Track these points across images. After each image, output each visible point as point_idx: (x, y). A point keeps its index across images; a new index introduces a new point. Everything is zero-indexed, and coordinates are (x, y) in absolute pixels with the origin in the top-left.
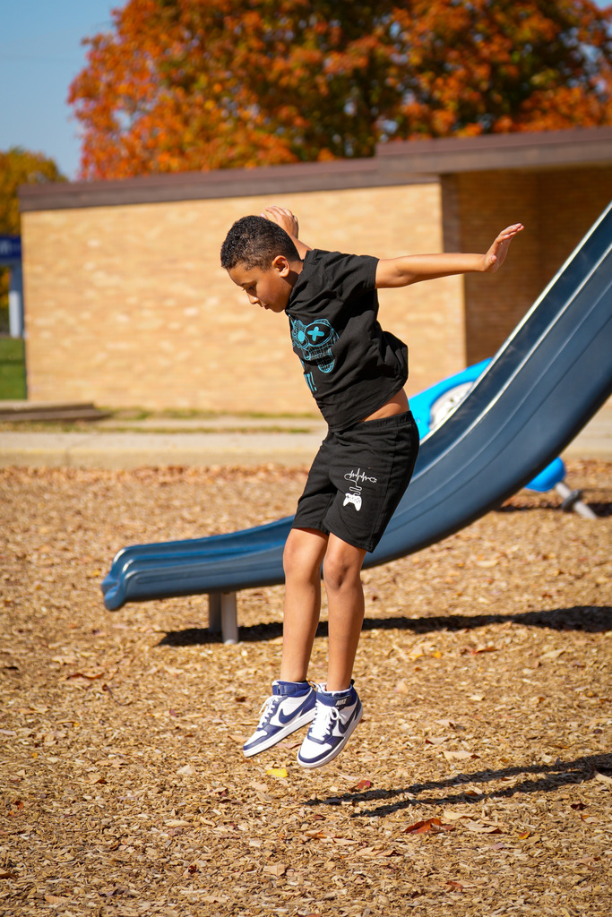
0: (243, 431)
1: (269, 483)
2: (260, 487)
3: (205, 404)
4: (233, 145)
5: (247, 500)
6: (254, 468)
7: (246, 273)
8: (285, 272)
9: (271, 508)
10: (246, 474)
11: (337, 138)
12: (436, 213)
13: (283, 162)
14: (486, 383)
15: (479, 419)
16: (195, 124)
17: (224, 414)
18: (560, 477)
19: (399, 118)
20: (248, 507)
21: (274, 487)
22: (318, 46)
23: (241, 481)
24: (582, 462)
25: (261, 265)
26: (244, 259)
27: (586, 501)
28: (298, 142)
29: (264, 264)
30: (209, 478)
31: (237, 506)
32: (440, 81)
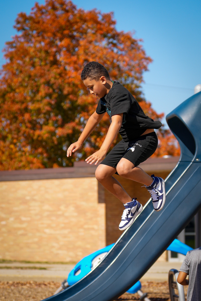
0: (22, 268)
1: (31, 288)
2: (27, 290)
3: (8, 258)
4: (21, 161)
5: (22, 295)
6: (25, 283)
7: (90, 82)
8: (104, 83)
9: (31, 298)
10: (22, 284)
11: (59, 159)
12: (96, 188)
13: (39, 168)
14: (112, 253)
15: (109, 267)
16: (7, 153)
17: (15, 261)
18: (139, 288)
19: (83, 153)
20: (23, 297)
21: (32, 290)
22: (53, 125)
23: (20, 287)
24: (148, 282)
25: (96, 79)
26: (90, 76)
27: (149, 297)
28: (46, 160)
29: (97, 79)
30: (8, 286)
31: (18, 297)
32: (98, 139)
